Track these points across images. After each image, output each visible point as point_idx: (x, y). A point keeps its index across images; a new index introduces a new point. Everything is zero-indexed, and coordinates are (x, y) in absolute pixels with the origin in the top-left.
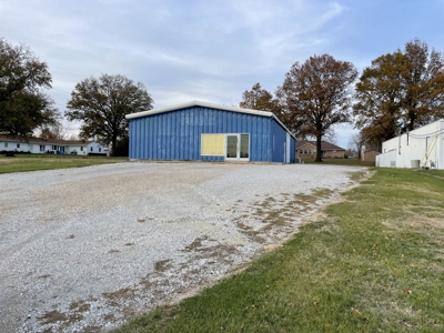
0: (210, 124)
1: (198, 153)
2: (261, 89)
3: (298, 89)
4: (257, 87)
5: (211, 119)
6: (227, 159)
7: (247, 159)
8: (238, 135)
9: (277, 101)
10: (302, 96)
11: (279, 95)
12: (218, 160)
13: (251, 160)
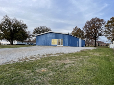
0: (54, 37)
1: (51, 44)
2: (78, 27)
3: (88, 27)
4: (76, 27)
5: (54, 35)
6: (57, 45)
7: (62, 46)
8: (60, 39)
9: (82, 30)
10: (90, 29)
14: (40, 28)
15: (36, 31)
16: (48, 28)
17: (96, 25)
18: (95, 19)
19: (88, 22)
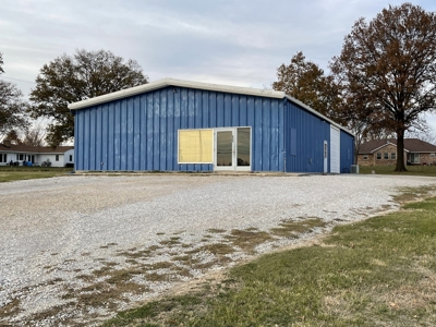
0: (191, 114)
1: (174, 159)
2: (305, 61)
3: (364, 60)
4: (298, 59)
5: (192, 107)
7: (248, 168)
8: (234, 130)
9: (330, 78)
10: (371, 70)
11: (336, 70)
12: (203, 170)
13: (254, 168)
14: (75, 63)
15: (55, 82)
16: (124, 63)
17: (408, 46)
18: (398, 12)
19: (359, 32)
